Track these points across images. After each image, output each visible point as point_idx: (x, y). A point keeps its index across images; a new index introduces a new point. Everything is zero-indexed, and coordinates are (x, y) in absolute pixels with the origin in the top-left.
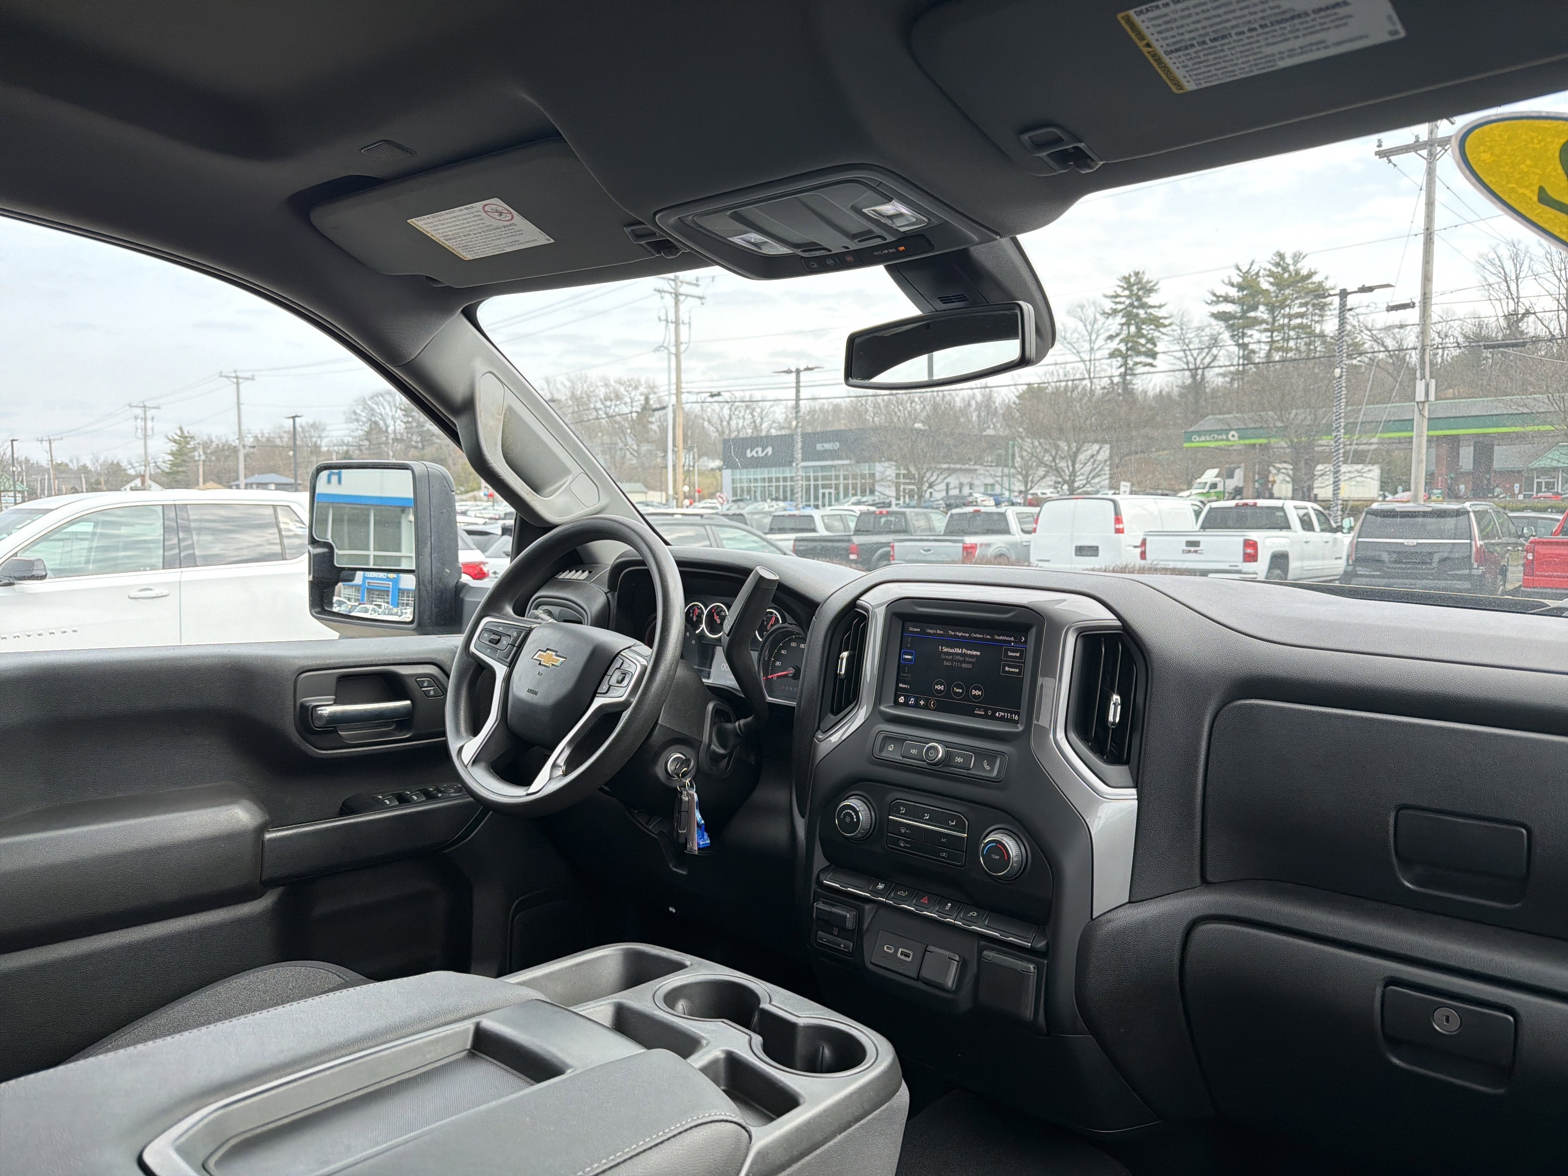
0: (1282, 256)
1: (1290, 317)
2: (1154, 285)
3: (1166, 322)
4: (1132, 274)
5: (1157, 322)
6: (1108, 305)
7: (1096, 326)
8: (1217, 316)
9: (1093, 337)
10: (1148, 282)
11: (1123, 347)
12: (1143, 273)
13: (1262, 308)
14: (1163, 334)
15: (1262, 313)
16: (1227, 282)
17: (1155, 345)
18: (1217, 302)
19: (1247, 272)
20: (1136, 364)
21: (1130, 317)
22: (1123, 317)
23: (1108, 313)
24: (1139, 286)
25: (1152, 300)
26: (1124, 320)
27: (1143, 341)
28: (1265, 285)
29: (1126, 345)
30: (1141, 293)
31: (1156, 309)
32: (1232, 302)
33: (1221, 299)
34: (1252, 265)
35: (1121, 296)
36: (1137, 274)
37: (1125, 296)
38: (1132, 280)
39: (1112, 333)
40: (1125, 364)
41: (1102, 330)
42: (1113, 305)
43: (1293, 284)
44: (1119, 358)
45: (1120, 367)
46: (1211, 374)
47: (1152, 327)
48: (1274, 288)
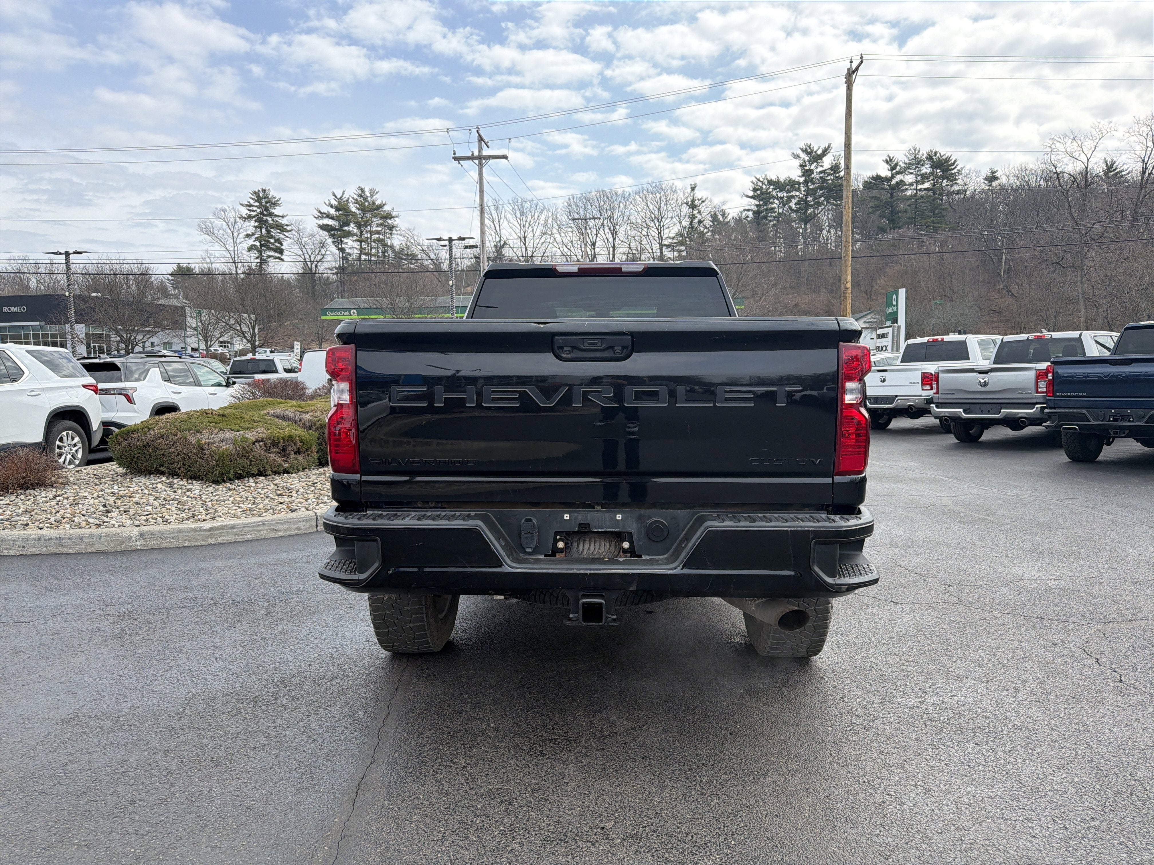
0: (362, 190)
1: (371, 232)
2: (278, 201)
3: (288, 228)
4: (261, 190)
5: (281, 228)
6: (244, 212)
7: (236, 226)
8: (324, 227)
9: (236, 234)
10: (272, 198)
11: (258, 244)
12: (269, 190)
13: (352, 225)
14: (287, 237)
15: (352, 228)
16: (327, 204)
17: (282, 245)
18: (322, 218)
19: (341, 198)
20: (269, 257)
21: (261, 223)
22: (256, 221)
23: (244, 218)
24: (266, 200)
25: (277, 211)
26: (257, 224)
27: (272, 241)
28: (353, 208)
29: (260, 242)
30: (268, 205)
31: (280, 218)
32: (332, 218)
33: (324, 215)
34: (343, 194)
35: (253, 206)
36: (264, 191)
37: (256, 206)
38: (261, 195)
39: (249, 232)
40: (260, 257)
41: (241, 230)
42: (248, 212)
43: (371, 210)
44: (256, 252)
45: (257, 258)
46: (322, 268)
47: (279, 231)
48: (360, 212)
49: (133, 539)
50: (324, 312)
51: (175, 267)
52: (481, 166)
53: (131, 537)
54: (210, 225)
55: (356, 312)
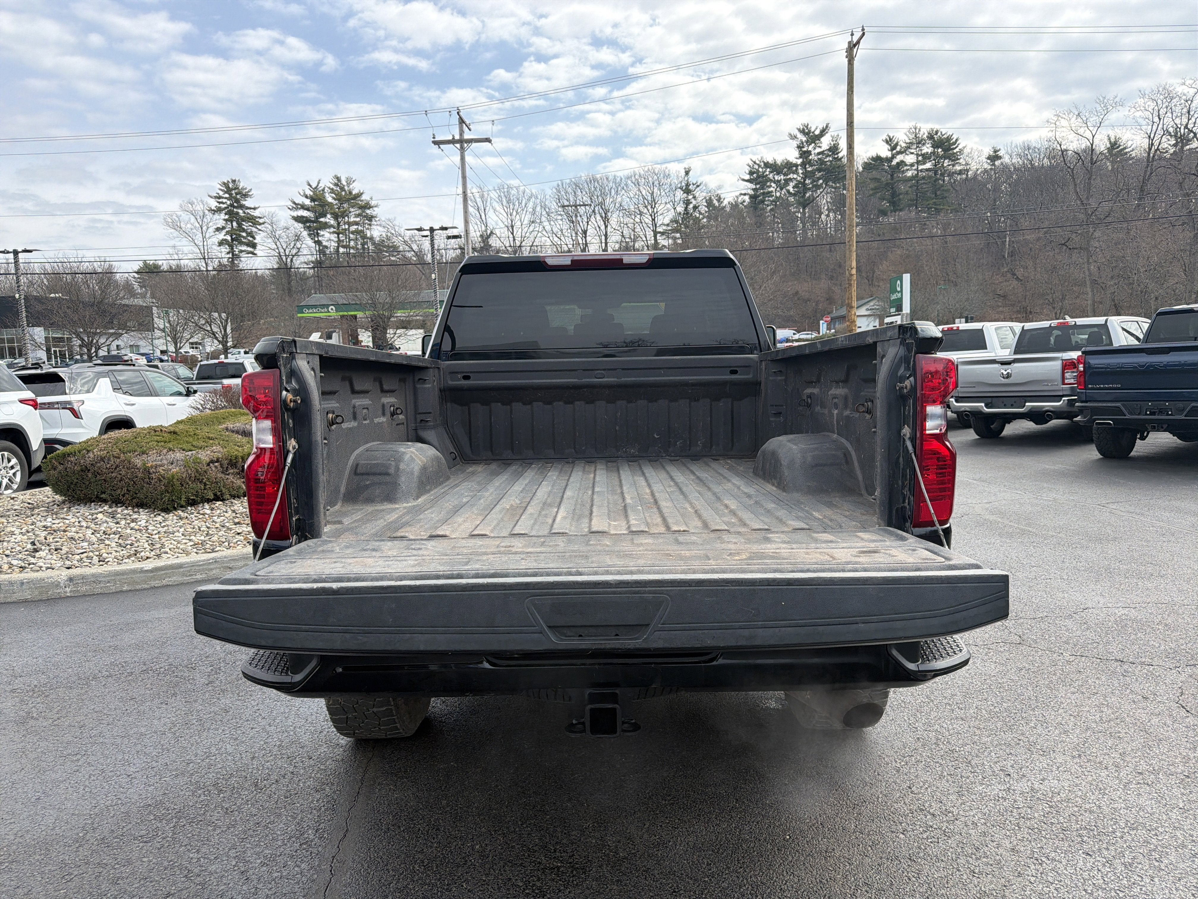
0: (339, 179)
1: (350, 224)
2: (249, 192)
3: (261, 221)
4: (230, 181)
5: (253, 220)
6: (213, 204)
7: (205, 220)
8: (298, 219)
9: (204, 228)
10: (243, 189)
11: (229, 238)
12: (239, 180)
13: (329, 216)
14: (260, 230)
15: (329, 219)
16: (302, 194)
17: (254, 238)
18: (297, 209)
19: (316, 188)
20: (241, 251)
21: (232, 216)
22: (226, 214)
23: (214, 210)
24: (236, 191)
25: (248, 203)
26: (227, 217)
27: (244, 234)
28: (329, 198)
29: (231, 236)
30: (238, 197)
31: (252, 210)
32: (308, 209)
33: (299, 206)
34: (319, 183)
35: (223, 198)
36: (234, 181)
37: (226, 198)
38: (230, 186)
39: (219, 226)
40: (232, 251)
41: (211, 224)
42: (218, 204)
43: (348, 200)
44: (227, 246)
45: (228, 253)
46: (298, 262)
47: (250, 224)
48: (337, 202)
49: (62, 585)
50: (301, 309)
51: (141, 264)
52: (462, 149)
53: (59, 582)
54: (177, 219)
55: (334, 309)
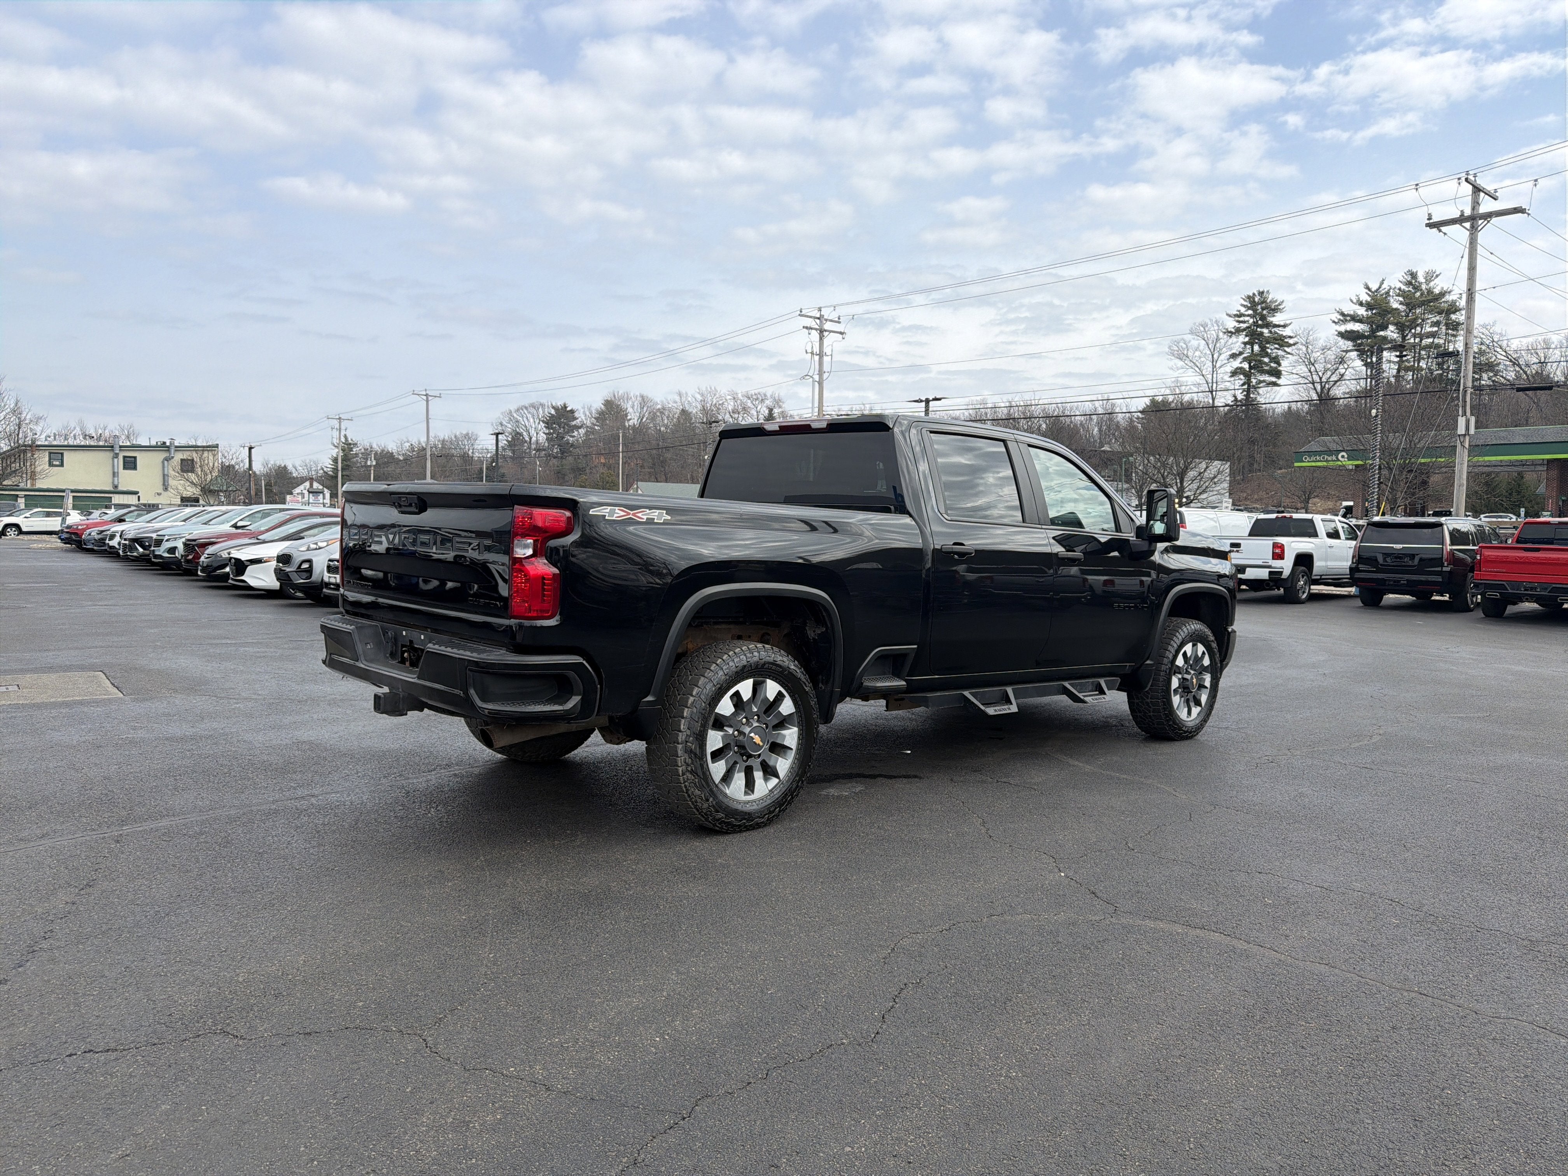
0: (1413, 275)
1: (1421, 337)
2: (1279, 305)
3: (1291, 341)
4: (1257, 294)
5: (1281, 342)
6: (1231, 324)
7: (1218, 345)
8: (1347, 335)
9: (1216, 356)
10: (1272, 302)
11: (1246, 366)
12: (1268, 292)
13: (1391, 328)
14: (1289, 353)
15: (1391, 332)
16: (1355, 301)
17: (1279, 365)
18: (1345, 321)
19: (1377, 291)
20: (1261, 382)
21: (1254, 336)
22: (1246, 336)
23: (1231, 332)
24: (1263, 305)
25: (1277, 319)
26: (1247, 339)
27: (1266, 360)
28: (1395, 303)
29: (1250, 364)
30: (1265, 312)
31: (1280, 329)
32: (1360, 321)
33: (1348, 318)
34: (1382, 283)
35: (1244, 315)
36: (1261, 293)
37: (1248, 315)
38: (1256, 300)
39: (1234, 351)
40: (1248, 382)
41: (1224, 349)
42: (1237, 324)
43: (1422, 304)
44: (1242, 377)
45: (1243, 385)
46: (1338, 391)
47: (1276, 346)
48: (1404, 307)
50: (1299, 456)
51: (1147, 401)
52: (1474, 230)
54: (1184, 346)
55: (1346, 456)
